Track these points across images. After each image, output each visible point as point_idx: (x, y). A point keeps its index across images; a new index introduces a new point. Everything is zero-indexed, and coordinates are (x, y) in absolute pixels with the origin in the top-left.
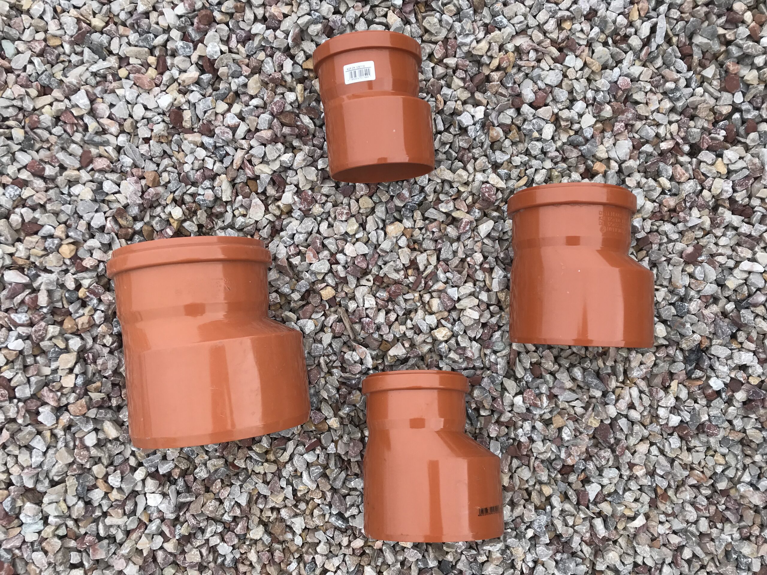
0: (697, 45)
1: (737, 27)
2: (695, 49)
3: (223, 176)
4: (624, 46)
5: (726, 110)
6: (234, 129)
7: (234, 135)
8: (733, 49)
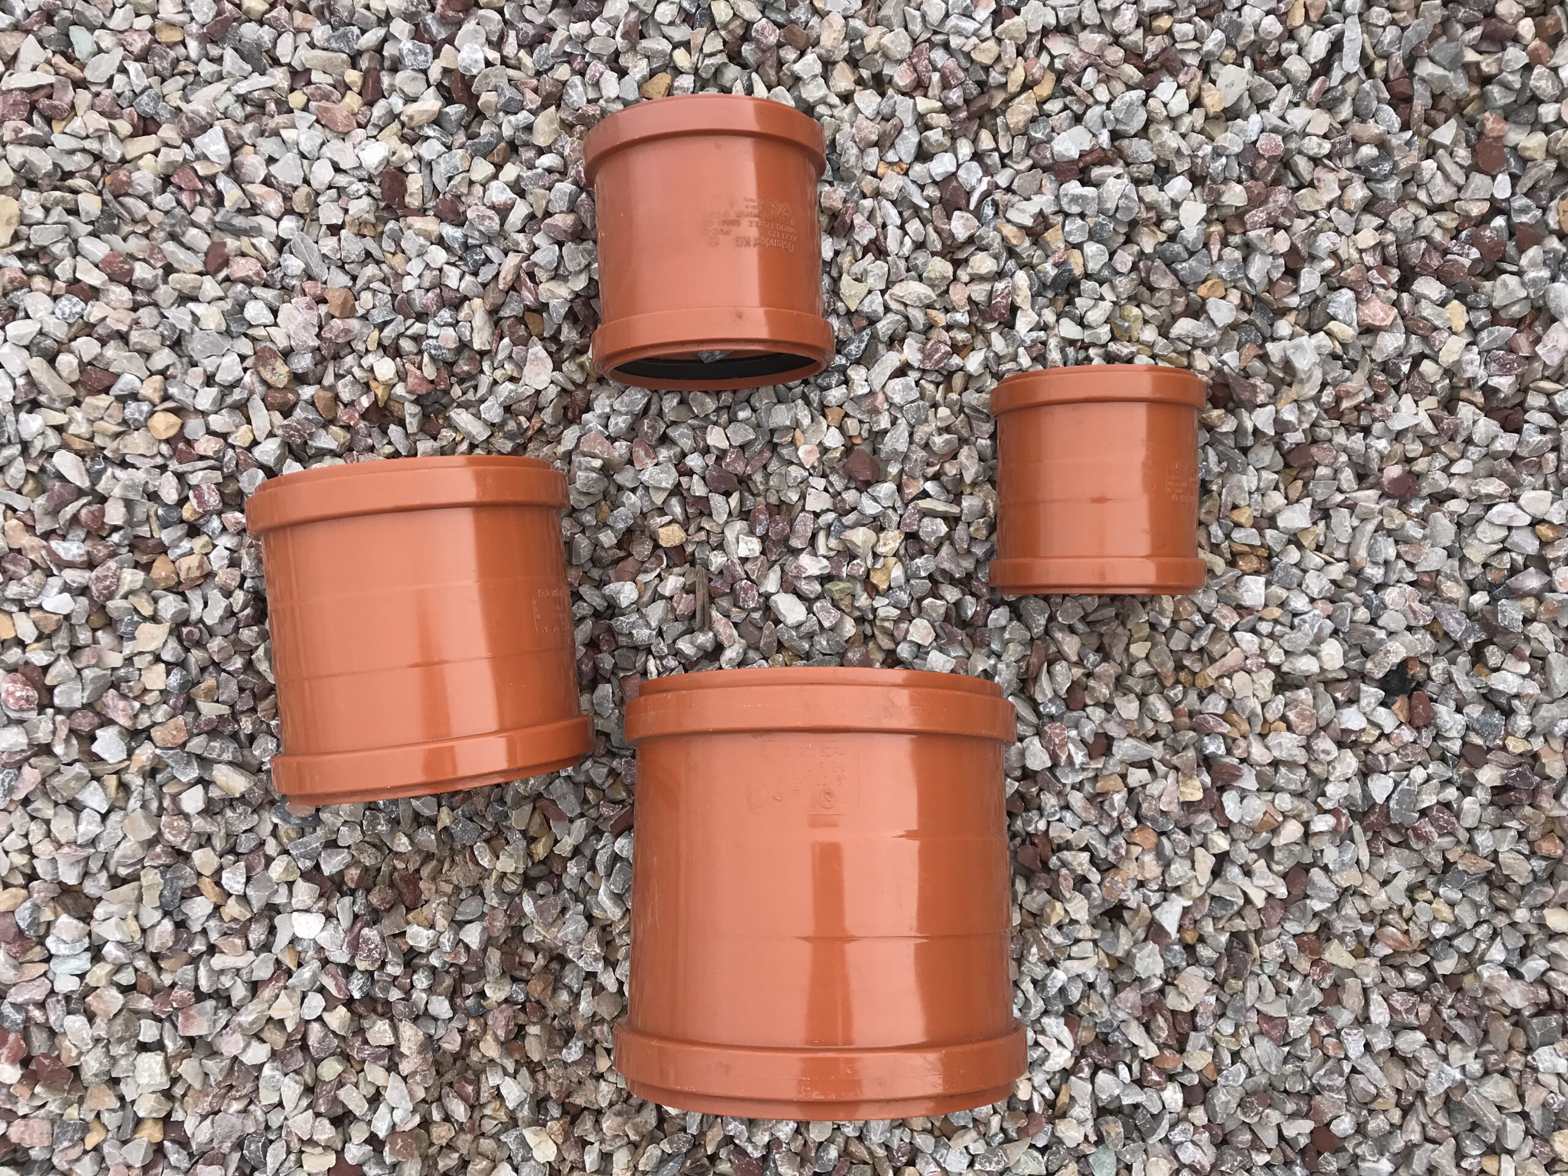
0: (1423, 80)
1: (1504, 49)
2: (1418, 87)
3: (477, 302)
4: (1276, 72)
5: (1477, 209)
6: (503, 211)
7: (502, 225)
8: (1495, 90)
